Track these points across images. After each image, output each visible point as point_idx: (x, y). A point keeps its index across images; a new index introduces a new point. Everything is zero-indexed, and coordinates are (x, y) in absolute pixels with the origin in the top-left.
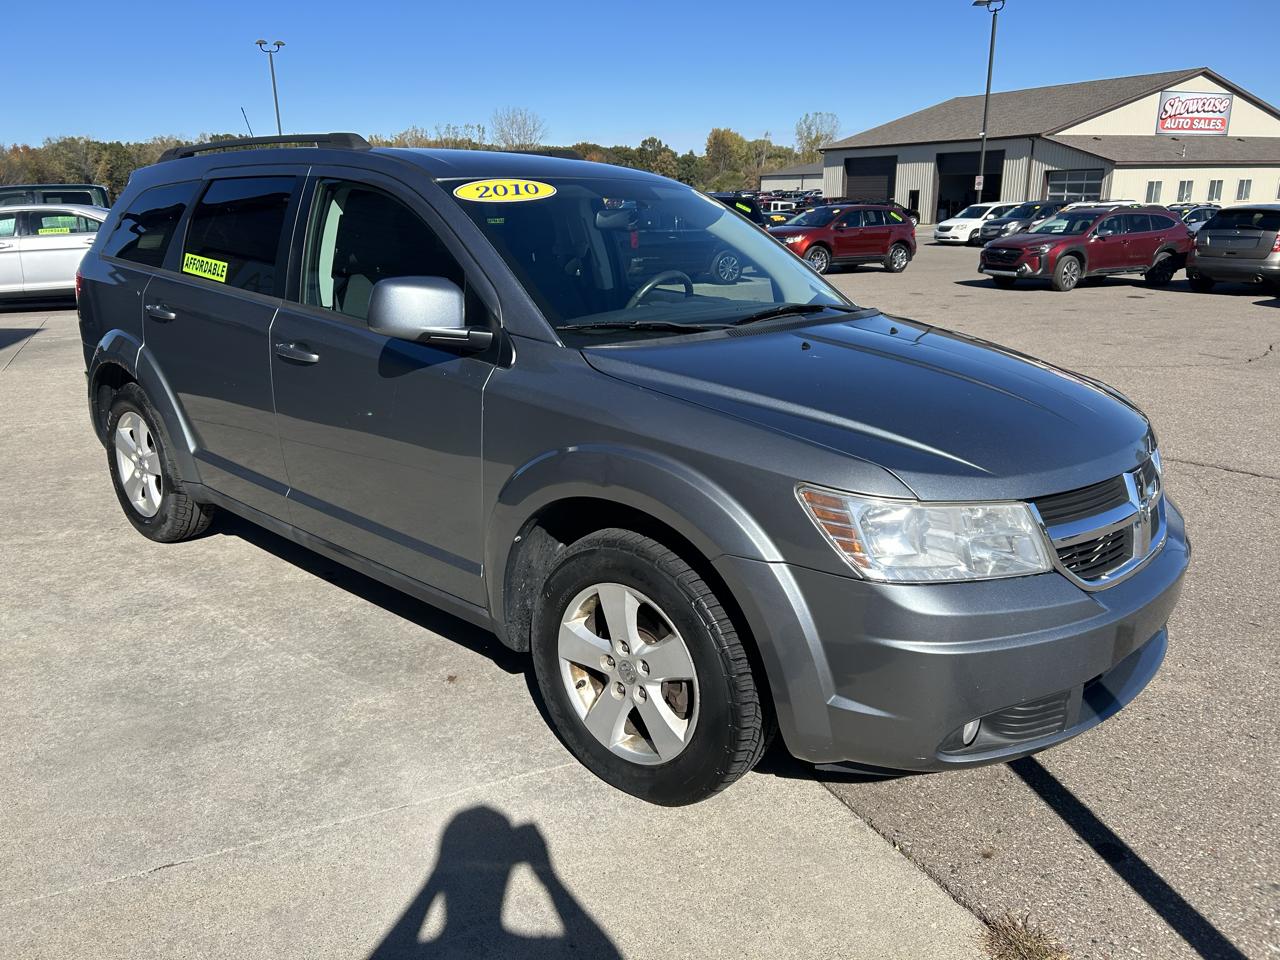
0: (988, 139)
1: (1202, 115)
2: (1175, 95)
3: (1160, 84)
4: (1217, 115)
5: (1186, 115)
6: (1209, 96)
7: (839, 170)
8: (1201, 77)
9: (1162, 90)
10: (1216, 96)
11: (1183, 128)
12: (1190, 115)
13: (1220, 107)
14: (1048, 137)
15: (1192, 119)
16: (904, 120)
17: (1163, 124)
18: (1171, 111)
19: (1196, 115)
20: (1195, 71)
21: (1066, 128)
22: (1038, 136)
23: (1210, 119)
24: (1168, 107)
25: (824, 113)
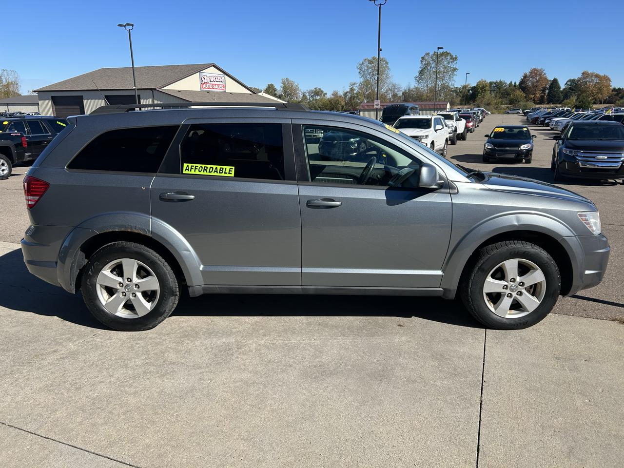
0: (137, 89)
1: (216, 83)
2: (205, 74)
3: (199, 69)
4: (221, 83)
5: (210, 83)
6: (217, 75)
7: (49, 103)
8: (212, 67)
9: (199, 72)
10: (219, 75)
11: (210, 88)
12: (212, 83)
13: (221, 80)
14: (159, 90)
15: (213, 84)
16: (78, 77)
17: (203, 86)
18: (205, 81)
19: (213, 83)
20: (210, 64)
21: (165, 86)
22: (155, 89)
23: (219, 85)
24: (203, 79)
25: (8, 70)
